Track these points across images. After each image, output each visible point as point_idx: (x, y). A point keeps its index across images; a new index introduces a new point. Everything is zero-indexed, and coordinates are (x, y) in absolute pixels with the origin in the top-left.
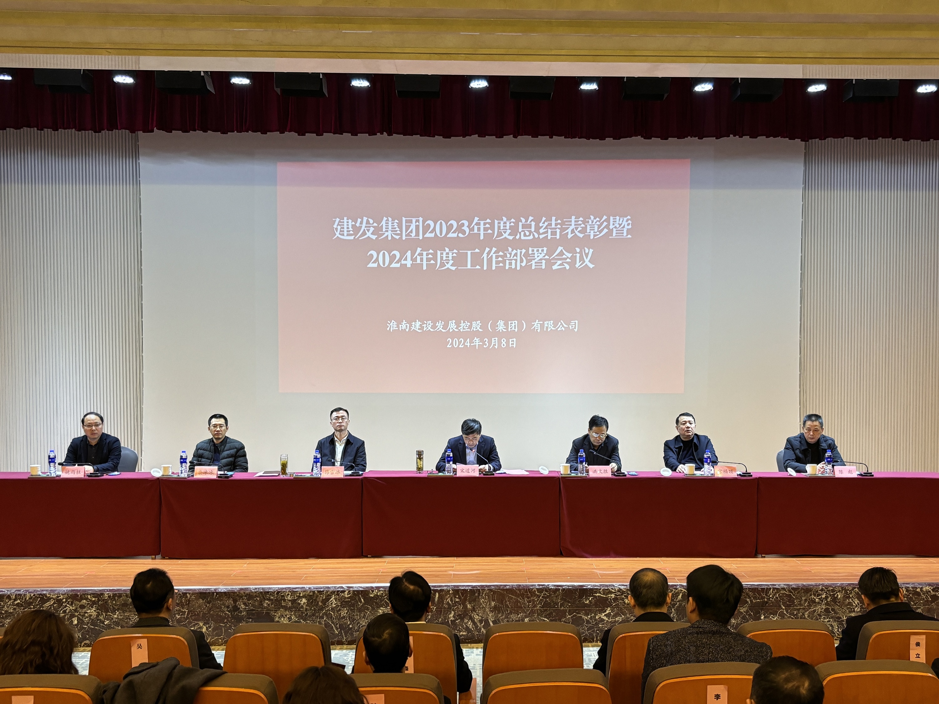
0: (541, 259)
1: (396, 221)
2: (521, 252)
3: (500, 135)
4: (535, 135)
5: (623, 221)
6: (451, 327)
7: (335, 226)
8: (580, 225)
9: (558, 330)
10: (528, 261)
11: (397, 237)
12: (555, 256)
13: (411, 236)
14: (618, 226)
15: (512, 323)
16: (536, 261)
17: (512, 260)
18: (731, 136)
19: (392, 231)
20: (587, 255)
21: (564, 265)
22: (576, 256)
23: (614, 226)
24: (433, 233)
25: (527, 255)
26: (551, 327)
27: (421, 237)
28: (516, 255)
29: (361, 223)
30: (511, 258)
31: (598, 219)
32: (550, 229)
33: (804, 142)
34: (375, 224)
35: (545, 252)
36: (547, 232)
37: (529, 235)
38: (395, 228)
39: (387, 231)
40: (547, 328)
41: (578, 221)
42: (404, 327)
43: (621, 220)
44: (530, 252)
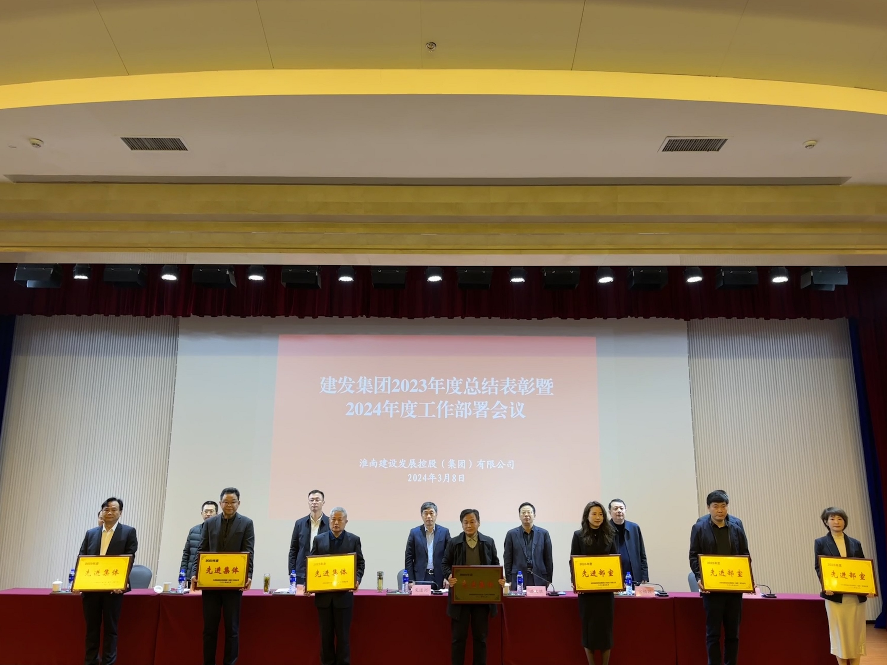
0: (483, 411)
1: (370, 379)
2: (468, 405)
3: (451, 316)
4: (478, 316)
5: (546, 382)
6: (411, 465)
7: (322, 383)
8: (514, 384)
9: (499, 467)
10: (473, 411)
11: (370, 392)
12: (495, 408)
13: (381, 391)
14: (543, 386)
15: (461, 462)
16: (479, 411)
17: (460, 410)
18: (629, 317)
19: (367, 387)
20: (519, 407)
21: (501, 415)
22: (511, 408)
23: (540, 386)
24: (398, 388)
25: (472, 406)
26: (493, 466)
27: (389, 392)
28: (464, 406)
29: (343, 381)
30: (460, 409)
31: (527, 380)
32: (491, 387)
33: (686, 321)
34: (353, 382)
35: (487, 404)
36: (487, 389)
37: (474, 391)
38: (369, 385)
39: (362, 387)
40: (489, 466)
41: (511, 382)
42: (373, 464)
43: (545, 381)
44: (475, 404)
